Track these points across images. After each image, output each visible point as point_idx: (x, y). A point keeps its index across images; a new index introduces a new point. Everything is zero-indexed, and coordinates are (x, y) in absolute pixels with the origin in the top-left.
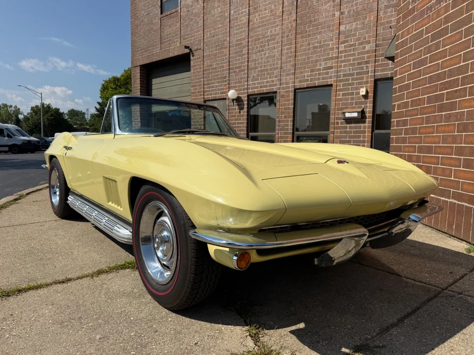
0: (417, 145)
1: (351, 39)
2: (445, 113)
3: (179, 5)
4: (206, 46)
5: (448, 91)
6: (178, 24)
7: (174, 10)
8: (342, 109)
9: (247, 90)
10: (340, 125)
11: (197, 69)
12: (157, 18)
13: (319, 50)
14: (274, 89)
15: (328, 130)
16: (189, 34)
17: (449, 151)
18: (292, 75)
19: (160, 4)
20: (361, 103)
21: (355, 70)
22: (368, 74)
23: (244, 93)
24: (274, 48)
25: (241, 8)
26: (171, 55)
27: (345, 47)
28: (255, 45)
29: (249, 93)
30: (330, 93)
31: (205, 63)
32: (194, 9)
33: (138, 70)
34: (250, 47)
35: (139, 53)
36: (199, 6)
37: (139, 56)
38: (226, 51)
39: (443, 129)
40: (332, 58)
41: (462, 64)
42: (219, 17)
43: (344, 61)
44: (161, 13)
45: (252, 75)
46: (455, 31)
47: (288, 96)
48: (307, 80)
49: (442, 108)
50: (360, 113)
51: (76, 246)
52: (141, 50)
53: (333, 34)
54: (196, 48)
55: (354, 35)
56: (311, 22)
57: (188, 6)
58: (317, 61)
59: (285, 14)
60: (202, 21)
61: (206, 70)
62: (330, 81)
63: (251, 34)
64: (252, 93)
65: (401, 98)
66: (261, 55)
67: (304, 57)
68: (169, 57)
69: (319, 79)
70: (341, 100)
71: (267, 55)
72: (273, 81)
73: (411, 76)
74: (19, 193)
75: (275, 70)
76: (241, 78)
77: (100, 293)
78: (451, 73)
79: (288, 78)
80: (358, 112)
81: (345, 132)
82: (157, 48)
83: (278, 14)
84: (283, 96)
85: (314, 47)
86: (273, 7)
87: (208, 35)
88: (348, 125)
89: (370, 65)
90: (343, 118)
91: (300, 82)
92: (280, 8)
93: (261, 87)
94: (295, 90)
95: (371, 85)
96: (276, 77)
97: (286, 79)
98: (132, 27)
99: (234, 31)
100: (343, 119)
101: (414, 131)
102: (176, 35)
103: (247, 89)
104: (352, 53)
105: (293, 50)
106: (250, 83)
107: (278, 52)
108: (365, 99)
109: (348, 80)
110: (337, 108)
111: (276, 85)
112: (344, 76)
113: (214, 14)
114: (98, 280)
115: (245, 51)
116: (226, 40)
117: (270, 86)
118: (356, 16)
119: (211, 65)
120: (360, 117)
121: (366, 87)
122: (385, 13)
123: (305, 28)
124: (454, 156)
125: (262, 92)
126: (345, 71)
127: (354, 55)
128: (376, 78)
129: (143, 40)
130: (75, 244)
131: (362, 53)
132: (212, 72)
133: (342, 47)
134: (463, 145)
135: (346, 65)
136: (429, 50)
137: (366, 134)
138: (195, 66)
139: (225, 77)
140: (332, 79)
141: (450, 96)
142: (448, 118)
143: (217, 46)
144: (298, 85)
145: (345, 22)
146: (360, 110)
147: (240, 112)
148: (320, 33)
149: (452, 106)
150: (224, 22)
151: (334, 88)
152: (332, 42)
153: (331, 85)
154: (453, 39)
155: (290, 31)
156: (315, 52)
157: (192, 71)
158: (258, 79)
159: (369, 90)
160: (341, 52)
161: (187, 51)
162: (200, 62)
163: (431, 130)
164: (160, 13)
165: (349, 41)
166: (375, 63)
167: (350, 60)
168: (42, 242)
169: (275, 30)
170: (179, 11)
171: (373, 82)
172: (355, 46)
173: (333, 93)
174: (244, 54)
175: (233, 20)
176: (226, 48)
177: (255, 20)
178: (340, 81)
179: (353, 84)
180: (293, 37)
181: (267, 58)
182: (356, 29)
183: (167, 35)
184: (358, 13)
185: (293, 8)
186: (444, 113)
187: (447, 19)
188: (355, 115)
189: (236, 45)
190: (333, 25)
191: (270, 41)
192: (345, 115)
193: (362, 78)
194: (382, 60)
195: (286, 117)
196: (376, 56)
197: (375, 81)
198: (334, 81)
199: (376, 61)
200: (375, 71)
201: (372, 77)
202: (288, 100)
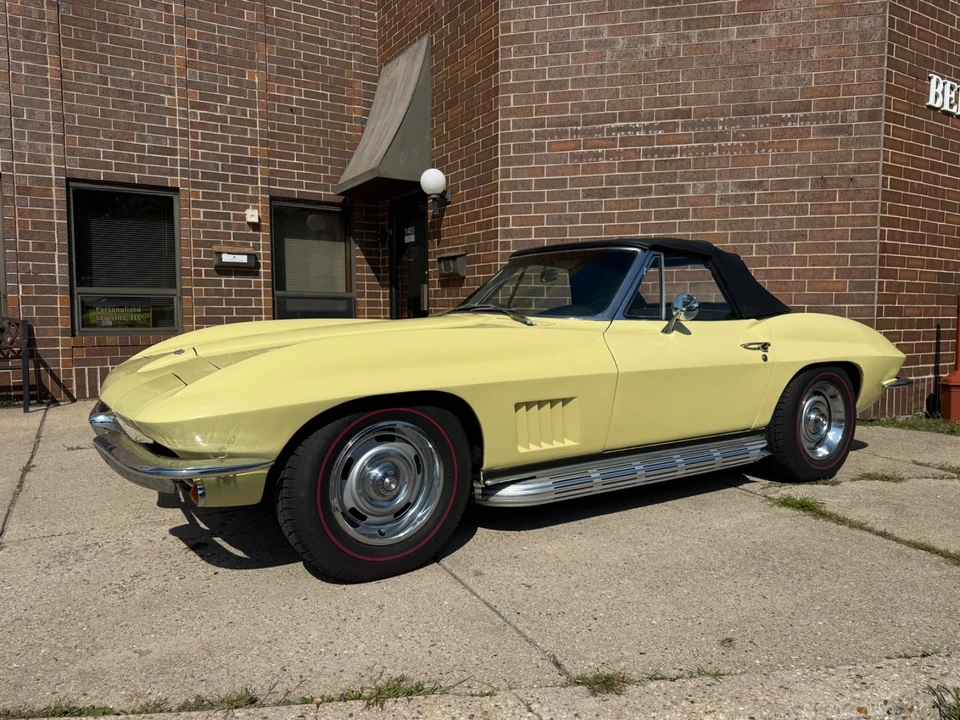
1: (216, 106)
8: (208, 244)
10: (203, 277)
13: (136, 102)
15: (173, 285)
20: (248, 237)
21: (229, 170)
22: (257, 183)
27: (203, 117)
40: (173, 132)
43: (203, 146)
46: (627, 196)
47: (47, 193)
48: (108, 166)
50: (250, 257)
58: (131, 127)
62: (170, 181)
67: (90, 106)
69: (141, 170)
70: (202, 225)
79: (41, 145)
80: (248, 255)
81: (218, 292)
84: (24, 191)
85: (122, 93)
88: (223, 279)
89: (258, 168)
90: (213, 263)
91: (85, 164)
94: (69, 180)
95: (264, 206)
100: (215, 266)
104: (220, 133)
105: (52, 78)
108: (254, 231)
109: (215, 187)
110: (195, 241)
112: (206, 176)
118: (223, 61)
120: (251, 264)
121: (257, 208)
122: (280, 80)
123: (87, 35)
126: (206, 166)
127: (223, 139)
128: (273, 195)
131: (241, 141)
133: (196, 115)
135: (208, 154)
137: (263, 297)
140: (179, 178)
144: (77, 171)
146: (249, 250)
148: (135, 65)
151: (182, 196)
152: (170, 97)
153: (175, 190)
154: (624, 205)
155: (37, 25)
156: (124, 105)
159: (261, 214)
160: (195, 125)
165: (211, 108)
166: (268, 166)
167: (215, 147)
171: (268, 201)
172: (226, 122)
173: (183, 209)
182: (225, 89)
184: (225, 58)
187: (611, 180)
188: (243, 259)
190: (169, 61)
192: (220, 259)
193: (246, 190)
194: (281, 165)
195: (40, 246)
196: (269, 154)
197: (272, 199)
198: (183, 183)
199: (270, 163)
200: (270, 182)
201: (264, 190)
202: (49, 204)
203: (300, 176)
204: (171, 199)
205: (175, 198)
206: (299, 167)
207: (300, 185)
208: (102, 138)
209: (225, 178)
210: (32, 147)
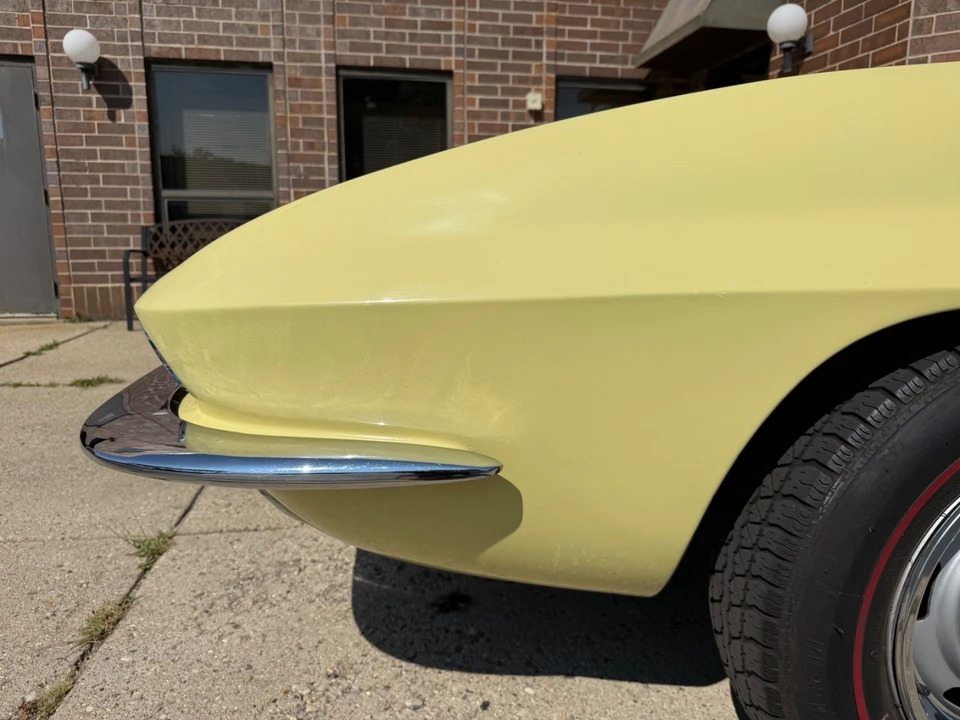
9: (142, 40)
14: (261, 54)
18: (326, 22)
21: (510, 44)
22: (541, 59)
23: (125, 50)
29: (153, 54)
43: (481, 16)
47: (317, 84)
48: (378, 48)
62: (444, 62)
64: (163, 55)
69: (413, 50)
70: (477, 115)
72: (252, 29)
79: (311, 29)
84: (295, 82)
89: (544, 40)
91: (355, 47)
93: (203, 40)
94: (338, 68)
95: (549, 89)
96: (264, 17)
103: (142, 36)
106: (153, 17)
109: (493, 67)
110: (469, 136)
112: (483, 54)
117: (243, 42)
121: (537, 91)
125: (213, 57)
126: (484, 41)
128: (560, 73)
131: (526, 6)
135: (486, 26)
140: (453, 58)
144: (347, 56)
147: (112, 116)
151: (456, 81)
153: (449, 73)
159: (544, 99)
166: (555, 36)
167: (494, 17)
171: (553, 82)
173: (453, 96)
179: (505, 79)
193: (528, 69)
194: (572, 34)
195: (310, 146)
196: (558, 21)
197: (559, 79)
198: (459, 64)
199: (558, 33)
200: (557, 57)
201: (549, 68)
202: (319, 97)
203: (594, 47)
204: (443, 86)
205: (449, 83)
206: (592, 35)
207: (592, 58)
208: (372, 15)
209: (504, 55)
210: (302, 31)
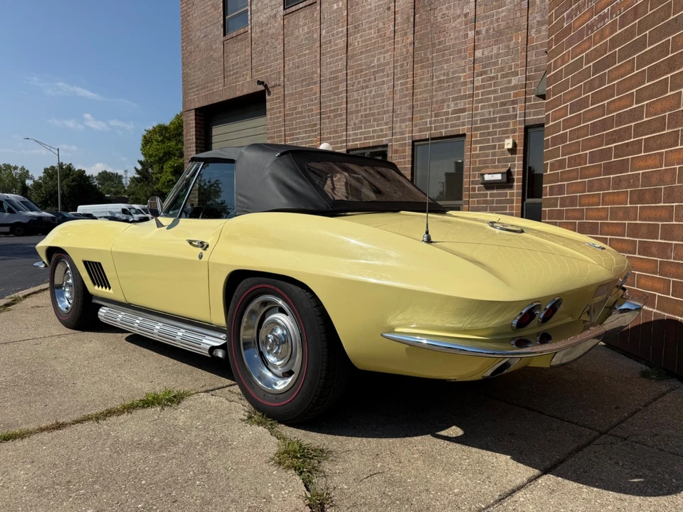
0: (577, 221)
1: (491, 70)
2: (614, 176)
3: (249, 23)
4: (288, 80)
5: (617, 144)
6: (248, 50)
7: (242, 31)
8: (479, 169)
10: (477, 192)
11: (275, 113)
12: (218, 41)
13: (446, 85)
14: (384, 141)
15: (460, 199)
16: (263, 64)
17: (619, 230)
18: (409, 121)
19: (222, 22)
20: (507, 160)
21: (498, 113)
22: (516, 118)
23: (341, 147)
24: (383, 83)
25: (335, 26)
26: (239, 94)
27: (483, 80)
28: (356, 79)
29: (349, 148)
30: (463, 146)
31: (287, 106)
32: (270, 28)
33: (192, 116)
34: (349, 82)
35: (193, 92)
36: (276, 24)
37: (194, 95)
38: (316, 88)
39: (611, 198)
40: (465, 97)
41: (635, 106)
42: (306, 39)
43: (482, 101)
44: (224, 35)
45: (352, 122)
46: (625, 58)
48: (430, 129)
49: (609, 169)
50: (505, 175)
51: (82, 373)
52: (196, 87)
53: (465, 62)
54: (273, 83)
55: (496, 63)
56: (434, 45)
57: (261, 25)
58: (443, 101)
59: (398, 34)
60: (282, 45)
61: (288, 115)
62: (461, 130)
63: (350, 63)
64: (353, 148)
65: (555, 153)
66: (365, 93)
67: (425, 95)
68: (235, 96)
70: (478, 156)
71: (374, 93)
72: (382, 130)
73: (567, 124)
74: (13, 295)
75: (385, 114)
76: (338, 126)
77: (104, 444)
78: (620, 119)
79: (403, 125)
80: (502, 173)
81: (485, 202)
82: (218, 84)
83: (387, 35)
84: (396, 152)
85: (440, 82)
86: (381, 25)
87: (291, 65)
88: (489, 192)
89: (518, 106)
90: (481, 182)
91: (421, 130)
92: (391, 27)
93: (365, 139)
94: (413, 142)
95: (519, 135)
96: (386, 124)
97: (400, 127)
98: (183, 54)
99: (326, 59)
100: (482, 184)
101: (573, 201)
102: (246, 65)
103: (346, 141)
104: (493, 88)
105: (410, 86)
106: (350, 132)
107: (388, 89)
108: (512, 154)
110: (473, 168)
111: (386, 135)
112: (482, 121)
113: (298, 36)
114: (104, 425)
115: (342, 87)
116: (315, 72)
117: (378, 137)
118: (498, 36)
119: (295, 108)
120: (505, 180)
121: (513, 137)
122: (538, 32)
123: (425, 54)
124: (626, 238)
125: (368, 146)
126: (483, 114)
127: (495, 91)
128: (527, 124)
129: (199, 73)
130: (81, 370)
131: (507, 89)
132: (296, 118)
133: (478, 81)
134: (638, 222)
135: (485, 105)
136: (591, 86)
137: (515, 204)
138: (273, 109)
139: (315, 125)
140: (465, 127)
141: (620, 151)
142: (618, 183)
143: (303, 81)
144: (417, 135)
145: (482, 46)
146: (505, 170)
148: (447, 61)
149: (623, 166)
150: (312, 47)
151: (468, 139)
152: (464, 74)
153: (464, 135)
154: (623, 70)
155: (405, 59)
156: (441, 89)
157: (269, 116)
158: (361, 128)
159: (517, 142)
160: (477, 88)
161: (261, 88)
162: (279, 103)
163: (595, 200)
164: (222, 35)
165: (489, 72)
166: (525, 103)
167: (489, 100)
168: (33, 369)
169: (384, 57)
170: (250, 31)
171: (523, 130)
172: (497, 79)
173: (467, 147)
174: (341, 92)
175: (325, 43)
176: (315, 83)
177: (356, 44)
178: (477, 129)
179: (495, 133)
180: (409, 67)
181: (374, 98)
182: (498, 55)
183: (233, 65)
184: (499, 33)
185: (408, 26)
186: (612, 176)
187: (614, 43)
188: (498, 177)
189: (330, 79)
190: (466, 50)
191: (378, 73)
192: (484, 178)
193: (508, 125)
196: (526, 93)
197: (526, 128)
198: (468, 130)
199: (527, 100)
200: (526, 115)
201: (521, 123)
202: (404, 157)
205: (464, 140)
208: (429, 113)
